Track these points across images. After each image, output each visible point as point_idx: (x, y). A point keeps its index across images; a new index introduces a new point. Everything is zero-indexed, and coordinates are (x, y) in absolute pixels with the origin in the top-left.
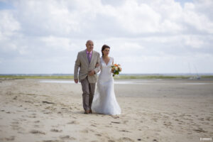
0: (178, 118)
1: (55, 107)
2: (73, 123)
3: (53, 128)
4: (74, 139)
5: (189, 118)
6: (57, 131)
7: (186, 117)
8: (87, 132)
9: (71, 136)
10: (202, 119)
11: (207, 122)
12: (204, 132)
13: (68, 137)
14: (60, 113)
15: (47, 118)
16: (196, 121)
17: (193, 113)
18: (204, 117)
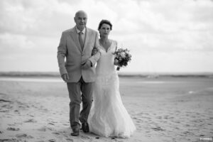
0: (136, 117)
1: (11, 105)
2: (30, 121)
3: (10, 127)
4: (32, 137)
5: (147, 116)
6: (14, 130)
7: (144, 115)
8: (45, 130)
9: (28, 135)
10: (160, 118)
11: (165, 120)
12: (162, 130)
13: (25, 135)
14: (16, 111)
15: (4, 116)
16: (154, 120)
17: (150, 112)
18: (162, 115)
